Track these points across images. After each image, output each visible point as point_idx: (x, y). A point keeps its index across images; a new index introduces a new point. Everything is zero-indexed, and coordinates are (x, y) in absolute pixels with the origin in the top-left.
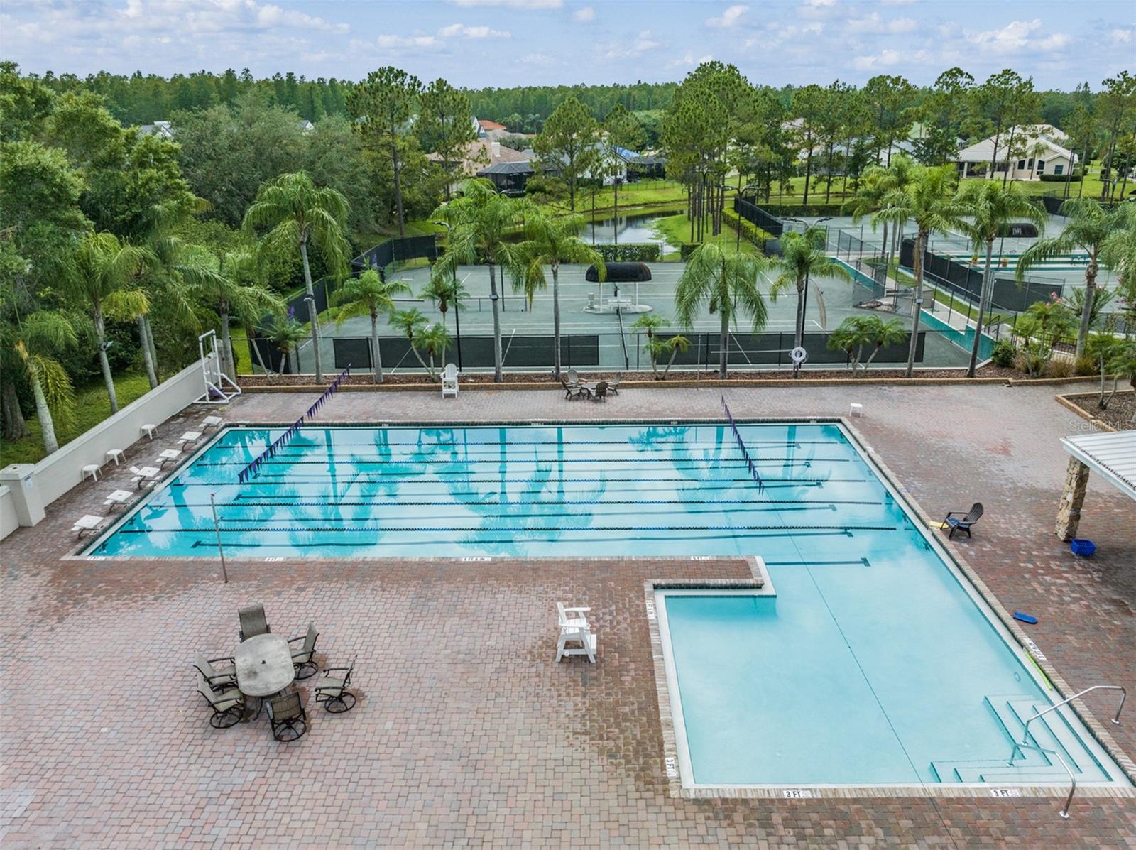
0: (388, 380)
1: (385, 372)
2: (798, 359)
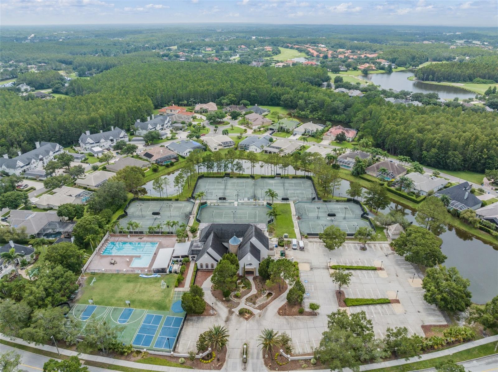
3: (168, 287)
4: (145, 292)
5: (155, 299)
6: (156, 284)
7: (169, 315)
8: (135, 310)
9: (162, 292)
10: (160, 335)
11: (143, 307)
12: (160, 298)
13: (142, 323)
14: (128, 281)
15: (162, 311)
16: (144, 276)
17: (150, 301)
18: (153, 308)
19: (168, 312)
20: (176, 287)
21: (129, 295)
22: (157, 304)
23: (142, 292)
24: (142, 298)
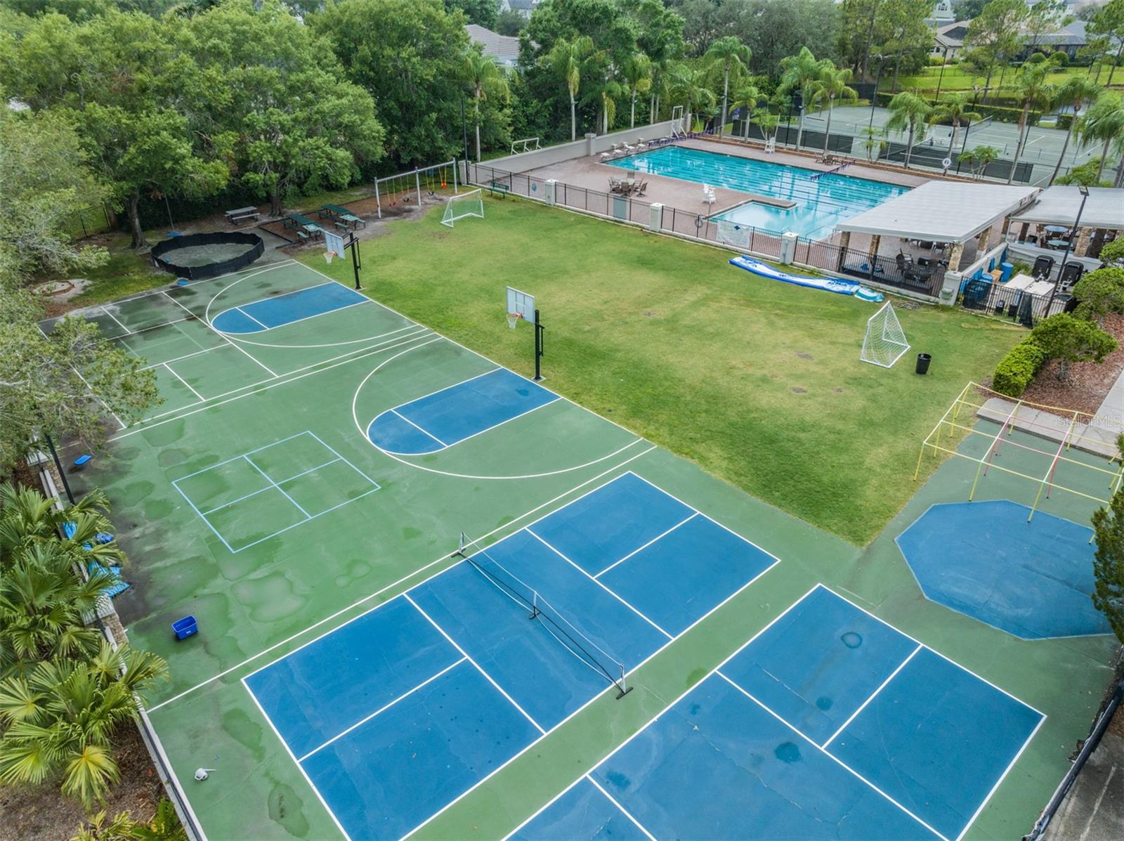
0: (749, 143)
1: (750, 140)
2: (946, 166)
3: (923, 365)
4: (714, 336)
5: (765, 399)
6: (821, 326)
7: (852, 584)
8: (564, 407)
9: (856, 381)
10: (615, 779)
11: (636, 412)
12: (812, 410)
13: (525, 523)
14: (644, 262)
15: (787, 518)
16: (761, 268)
17: (715, 400)
18: (716, 454)
19: (857, 552)
20: (1003, 386)
21: (599, 316)
22: (771, 441)
23: (697, 330)
24: (672, 359)
